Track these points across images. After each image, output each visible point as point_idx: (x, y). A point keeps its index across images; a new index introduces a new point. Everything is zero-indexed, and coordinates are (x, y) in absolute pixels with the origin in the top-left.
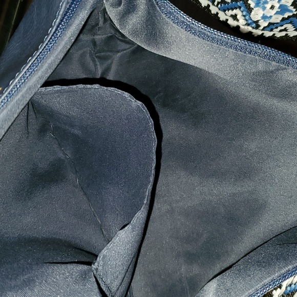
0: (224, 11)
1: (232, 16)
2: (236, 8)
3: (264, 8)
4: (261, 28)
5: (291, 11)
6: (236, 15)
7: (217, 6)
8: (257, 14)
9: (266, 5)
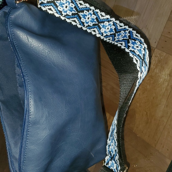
0: (90, 29)
1: (93, 31)
2: (95, 28)
3: (105, 28)
4: (104, 36)
5: (113, 32)
6: (95, 30)
7: (86, 27)
8: (103, 30)
9: (106, 27)
